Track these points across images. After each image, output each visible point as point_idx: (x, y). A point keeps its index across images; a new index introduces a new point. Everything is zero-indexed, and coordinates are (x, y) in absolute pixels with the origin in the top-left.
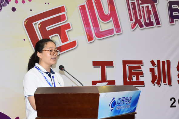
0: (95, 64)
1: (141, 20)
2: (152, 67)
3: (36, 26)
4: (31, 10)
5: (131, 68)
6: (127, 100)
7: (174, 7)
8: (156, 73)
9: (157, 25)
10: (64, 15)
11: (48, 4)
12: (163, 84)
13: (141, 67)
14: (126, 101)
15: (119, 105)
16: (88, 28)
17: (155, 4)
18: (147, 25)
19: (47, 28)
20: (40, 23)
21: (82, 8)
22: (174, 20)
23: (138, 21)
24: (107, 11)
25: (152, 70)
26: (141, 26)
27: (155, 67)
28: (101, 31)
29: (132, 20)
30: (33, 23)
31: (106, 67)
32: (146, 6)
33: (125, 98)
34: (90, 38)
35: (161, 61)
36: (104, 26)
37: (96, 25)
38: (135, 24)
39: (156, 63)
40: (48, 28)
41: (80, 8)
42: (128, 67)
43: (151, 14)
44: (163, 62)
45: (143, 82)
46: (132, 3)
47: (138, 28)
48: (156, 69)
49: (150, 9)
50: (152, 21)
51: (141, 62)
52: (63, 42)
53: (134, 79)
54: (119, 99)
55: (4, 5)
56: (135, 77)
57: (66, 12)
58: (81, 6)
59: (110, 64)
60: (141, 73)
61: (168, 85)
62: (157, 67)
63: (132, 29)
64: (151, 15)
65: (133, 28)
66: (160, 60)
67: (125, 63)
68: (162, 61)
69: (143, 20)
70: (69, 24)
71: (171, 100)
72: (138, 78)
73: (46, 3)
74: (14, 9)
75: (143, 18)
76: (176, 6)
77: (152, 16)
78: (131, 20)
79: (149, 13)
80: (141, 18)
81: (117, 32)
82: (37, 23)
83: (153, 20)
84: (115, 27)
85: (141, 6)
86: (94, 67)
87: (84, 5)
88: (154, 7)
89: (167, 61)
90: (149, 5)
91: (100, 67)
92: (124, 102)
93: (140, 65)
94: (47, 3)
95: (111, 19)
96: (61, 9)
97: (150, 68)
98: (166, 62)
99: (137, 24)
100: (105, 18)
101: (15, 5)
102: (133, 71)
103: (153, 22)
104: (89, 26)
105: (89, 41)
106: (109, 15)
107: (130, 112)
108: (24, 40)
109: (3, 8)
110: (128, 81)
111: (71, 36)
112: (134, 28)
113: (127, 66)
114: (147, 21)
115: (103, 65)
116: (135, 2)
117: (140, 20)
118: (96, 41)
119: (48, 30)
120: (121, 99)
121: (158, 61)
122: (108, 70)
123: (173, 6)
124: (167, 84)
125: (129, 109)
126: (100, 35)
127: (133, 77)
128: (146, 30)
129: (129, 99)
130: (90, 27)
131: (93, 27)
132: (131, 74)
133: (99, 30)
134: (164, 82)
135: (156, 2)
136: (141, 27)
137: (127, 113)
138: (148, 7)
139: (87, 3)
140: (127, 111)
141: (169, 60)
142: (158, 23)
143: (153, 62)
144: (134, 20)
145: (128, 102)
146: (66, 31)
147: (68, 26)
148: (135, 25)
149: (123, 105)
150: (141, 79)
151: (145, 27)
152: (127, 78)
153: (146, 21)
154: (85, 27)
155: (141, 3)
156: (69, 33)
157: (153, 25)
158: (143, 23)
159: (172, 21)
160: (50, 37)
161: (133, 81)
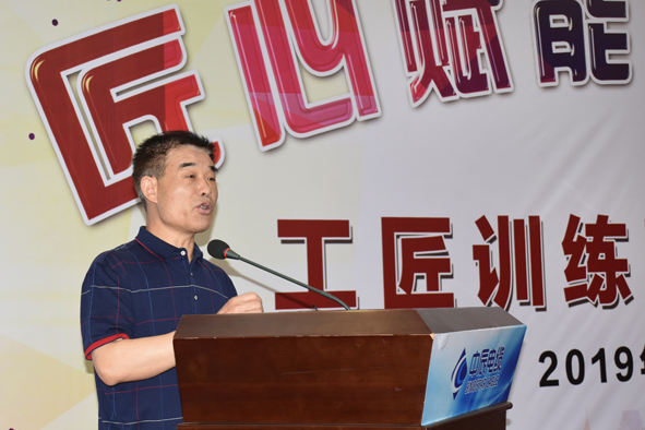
0: (288, 229)
1: (445, 68)
2: (481, 241)
3: (75, 82)
4: (55, 23)
5: (409, 246)
7: (555, 21)
8: (495, 263)
9: (499, 86)
10: (176, 43)
12: (515, 302)
13: (446, 241)
16: (263, 95)
17: (493, 9)
18: (465, 86)
19: (113, 92)
20: (90, 73)
21: (241, 19)
22: (557, 70)
23: (434, 73)
24: (327, 33)
25: (481, 254)
26: (446, 90)
27: (491, 241)
28: (308, 106)
29: (415, 69)
30: (64, 75)
31: (326, 242)
32: (463, 18)
34: (269, 134)
35: (511, 220)
36: (321, 89)
37: (290, 86)
38: (425, 83)
39: (495, 226)
40: (118, 95)
41: (232, 19)
42: (400, 241)
43: (479, 46)
44: (519, 224)
45: (451, 295)
46: (415, 3)
47: (435, 99)
48: (495, 248)
49: (476, 30)
50: (482, 72)
51: (443, 224)
53: (421, 287)
56: (422, 277)
57: (182, 32)
58: (235, 12)
59: (340, 230)
60: (445, 265)
61: (532, 308)
62: (496, 243)
63: (415, 100)
64: (479, 52)
65: (416, 96)
66: (507, 217)
67: (390, 226)
68: (515, 221)
69: (451, 67)
70: (192, 78)
71: (542, 359)
72: (433, 284)
75: (450, 61)
76: (563, 21)
77: (482, 54)
78: (412, 68)
79: (473, 42)
80: (445, 62)
81: (362, 113)
83: (486, 68)
84: (356, 94)
85: (445, 15)
86: (283, 242)
87: (249, 8)
88: (487, 21)
89: (531, 218)
91: (302, 242)
93: (442, 234)
95: (343, 62)
96: (165, 22)
97: (475, 247)
98: (527, 223)
99: (432, 84)
100: (321, 59)
102: (416, 255)
103: (485, 75)
104: (264, 88)
105: (265, 143)
106: (334, 46)
108: (31, 137)
110: (400, 292)
112: (421, 96)
113: (398, 237)
114: (465, 73)
115: (315, 234)
116: (424, 2)
117: (440, 68)
118: (291, 144)
121: (503, 220)
122: (332, 252)
123: (552, 17)
124: (528, 304)
126: (307, 121)
127: (418, 277)
128: (463, 106)
130: (270, 91)
131: (280, 91)
132: (411, 266)
133: (299, 103)
134: (522, 294)
135: (496, 3)
136: (444, 95)
138: (467, 20)
139: (256, 0)
141: (538, 217)
142: (503, 80)
143: (483, 224)
144: (421, 69)
146: (183, 104)
147: (189, 87)
148: (426, 87)
150: (446, 286)
151: (459, 94)
152: (398, 284)
153: (461, 72)
154: (250, 90)
155: (444, 6)
156: (195, 112)
157: (484, 86)
158: (452, 79)
159: (547, 76)
160: (125, 126)
161: (418, 292)
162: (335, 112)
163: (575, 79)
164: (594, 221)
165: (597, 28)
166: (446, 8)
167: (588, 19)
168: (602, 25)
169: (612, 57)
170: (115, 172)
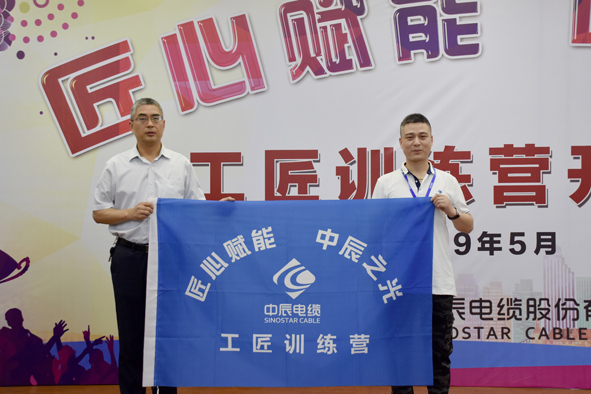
1: (319, 58)
2: (342, 163)
3: (66, 84)
4: (56, 54)
5: (284, 168)
7: (412, 20)
8: (354, 177)
9: (362, 66)
10: (127, 58)
11: (93, 38)
13: (314, 164)
16: (183, 83)
17: (359, 18)
18: (333, 67)
19: (88, 87)
20: (75, 79)
21: (170, 42)
22: (412, 52)
23: (309, 61)
24: (229, 43)
25: (343, 172)
26: (319, 71)
27: (351, 164)
28: (214, 87)
30: (60, 80)
31: (224, 165)
32: (334, 25)
34: (186, 104)
35: (369, 150)
36: (220, 77)
37: (202, 75)
38: (302, 68)
39: (355, 155)
40: (91, 89)
41: (164, 42)
42: (278, 164)
43: (346, 42)
44: (375, 153)
45: (317, 197)
46: (295, 20)
47: (309, 78)
48: (354, 169)
49: (344, 32)
50: (348, 58)
51: (314, 154)
52: (122, 115)
53: (294, 191)
55: (3, 49)
56: (295, 186)
57: (132, 52)
58: (166, 38)
59: (235, 158)
60: (314, 179)
62: (356, 165)
63: (294, 79)
64: (346, 46)
65: (294, 77)
66: (365, 149)
67: (271, 156)
68: (372, 151)
69: (323, 57)
70: (137, 77)
72: (303, 190)
73: (87, 38)
74: (21, 55)
75: (322, 53)
76: (420, 20)
77: (349, 47)
78: (292, 59)
79: (341, 39)
80: (318, 53)
81: (253, 89)
82: (68, 79)
83: (351, 54)
84: (249, 78)
85: (319, 25)
87: (175, 35)
88: (354, 26)
89: (386, 149)
90: (343, 22)
93: (312, 160)
94: (90, 38)
95: (240, 60)
96: (122, 47)
97: (337, 168)
98: (382, 152)
99: (308, 68)
100: (223, 59)
101: (23, 47)
102: (290, 173)
103: (351, 60)
105: (183, 110)
106: (234, 51)
108: (41, 113)
110: (279, 194)
112: (299, 76)
113: (276, 162)
114: (334, 60)
115: (215, 162)
116: (303, 19)
117: (316, 58)
118: (201, 109)
119: (90, 91)
121: (362, 151)
122: (228, 171)
123: (409, 19)
126: (211, 96)
127: (291, 186)
130: (188, 80)
131: (195, 80)
132: (286, 180)
133: (208, 86)
135: (362, 14)
136: (316, 74)
138: (338, 27)
139: (180, 30)
141: (392, 148)
142: (365, 61)
143: (345, 154)
144: (299, 60)
146: (131, 91)
147: (135, 82)
148: (303, 70)
151: (329, 73)
152: (276, 190)
153: (331, 59)
154: (175, 81)
156: (138, 95)
157: (351, 67)
158: (324, 65)
159: (404, 56)
160: (95, 105)
161: (291, 194)
162: (236, 89)
163: (429, 57)
164: (442, 150)
165: (451, 23)
166: (320, 21)
167: (442, 17)
168: (455, 19)
169: (463, 40)
170: (88, 129)
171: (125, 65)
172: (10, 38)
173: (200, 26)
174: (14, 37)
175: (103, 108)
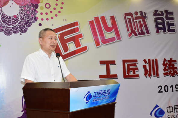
0: (102, 62)
1: (135, 31)
2: (144, 64)
4: (53, 25)
5: (128, 65)
6: (105, 92)
8: (148, 68)
9: (147, 34)
10: (78, 28)
11: (66, 20)
12: (152, 76)
13: (137, 64)
14: (103, 93)
15: (96, 98)
16: (96, 37)
17: (145, 19)
18: (140, 34)
19: (65, 37)
20: (60, 34)
21: (91, 23)
22: (160, 30)
23: (133, 32)
24: (110, 24)
25: (145, 67)
26: (136, 35)
27: (147, 64)
28: (106, 39)
31: (110, 65)
32: (139, 21)
33: (102, 91)
34: (98, 44)
35: (151, 60)
36: (108, 36)
37: (102, 35)
38: (131, 34)
39: (147, 61)
41: (89, 23)
44: (153, 60)
45: (138, 75)
46: (128, 19)
48: (148, 65)
49: (142, 23)
50: (143, 31)
51: (136, 61)
52: (77, 47)
53: (131, 73)
54: (95, 92)
55: (33, 22)
56: (132, 71)
57: (79, 26)
58: (90, 21)
59: (113, 62)
60: (137, 69)
61: (156, 77)
62: (148, 64)
64: (143, 27)
65: (129, 36)
66: (150, 59)
67: (124, 61)
68: (152, 60)
69: (137, 30)
70: (81, 34)
71: (159, 87)
72: (134, 73)
73: (64, 20)
74: (40, 25)
75: (136, 29)
76: (160, 21)
77: (143, 28)
78: (128, 31)
79: (141, 25)
80: (135, 29)
81: (118, 40)
82: (57, 34)
83: (144, 30)
84: (116, 36)
85: (135, 21)
86: (101, 65)
87: (93, 21)
88: (144, 22)
89: (155, 59)
90: (141, 20)
91: (105, 65)
92: (101, 95)
93: (136, 63)
95: (113, 30)
96: (75, 24)
97: (143, 65)
98: (154, 60)
99: (133, 34)
100: (108, 30)
101: (41, 22)
102: (130, 67)
103: (144, 32)
104: (97, 35)
105: (97, 46)
106: (111, 27)
107: (109, 103)
109: (32, 24)
110: (127, 74)
111: (83, 43)
112: (130, 36)
113: (126, 63)
114: (140, 32)
115: (108, 64)
116: (130, 18)
117: (134, 31)
118: (102, 46)
119: (65, 39)
120: (97, 92)
121: (149, 60)
122: (112, 67)
123: (158, 21)
124: (155, 76)
125: (108, 100)
126: (105, 41)
127: (131, 71)
128: (140, 38)
129: (107, 92)
131: (100, 36)
132: (129, 69)
133: (104, 38)
134: (154, 74)
135: (146, 18)
136: (135, 36)
137: (106, 103)
138: (140, 21)
139: (94, 19)
140: (106, 102)
141: (157, 59)
142: (148, 32)
143: (145, 61)
144: (130, 31)
145: (107, 94)
146: (79, 39)
147: (81, 36)
149: (101, 97)
150: (137, 73)
151: (139, 35)
152: (126, 73)
153: (139, 31)
154: (93, 36)
156: (82, 41)
157: (144, 34)
158: (137, 33)
159: (158, 32)
160: (67, 44)
161: (131, 74)
162: (112, 39)
163: (164, 32)
164: (169, 60)
165: (168, 23)
166: (135, 19)
167: (166, 21)
168: (169, 22)
169: (171, 28)
170: (65, 52)
171: (77, 30)
172: (36, 18)
173: (101, 18)
174: (38, 18)
175: (70, 45)
